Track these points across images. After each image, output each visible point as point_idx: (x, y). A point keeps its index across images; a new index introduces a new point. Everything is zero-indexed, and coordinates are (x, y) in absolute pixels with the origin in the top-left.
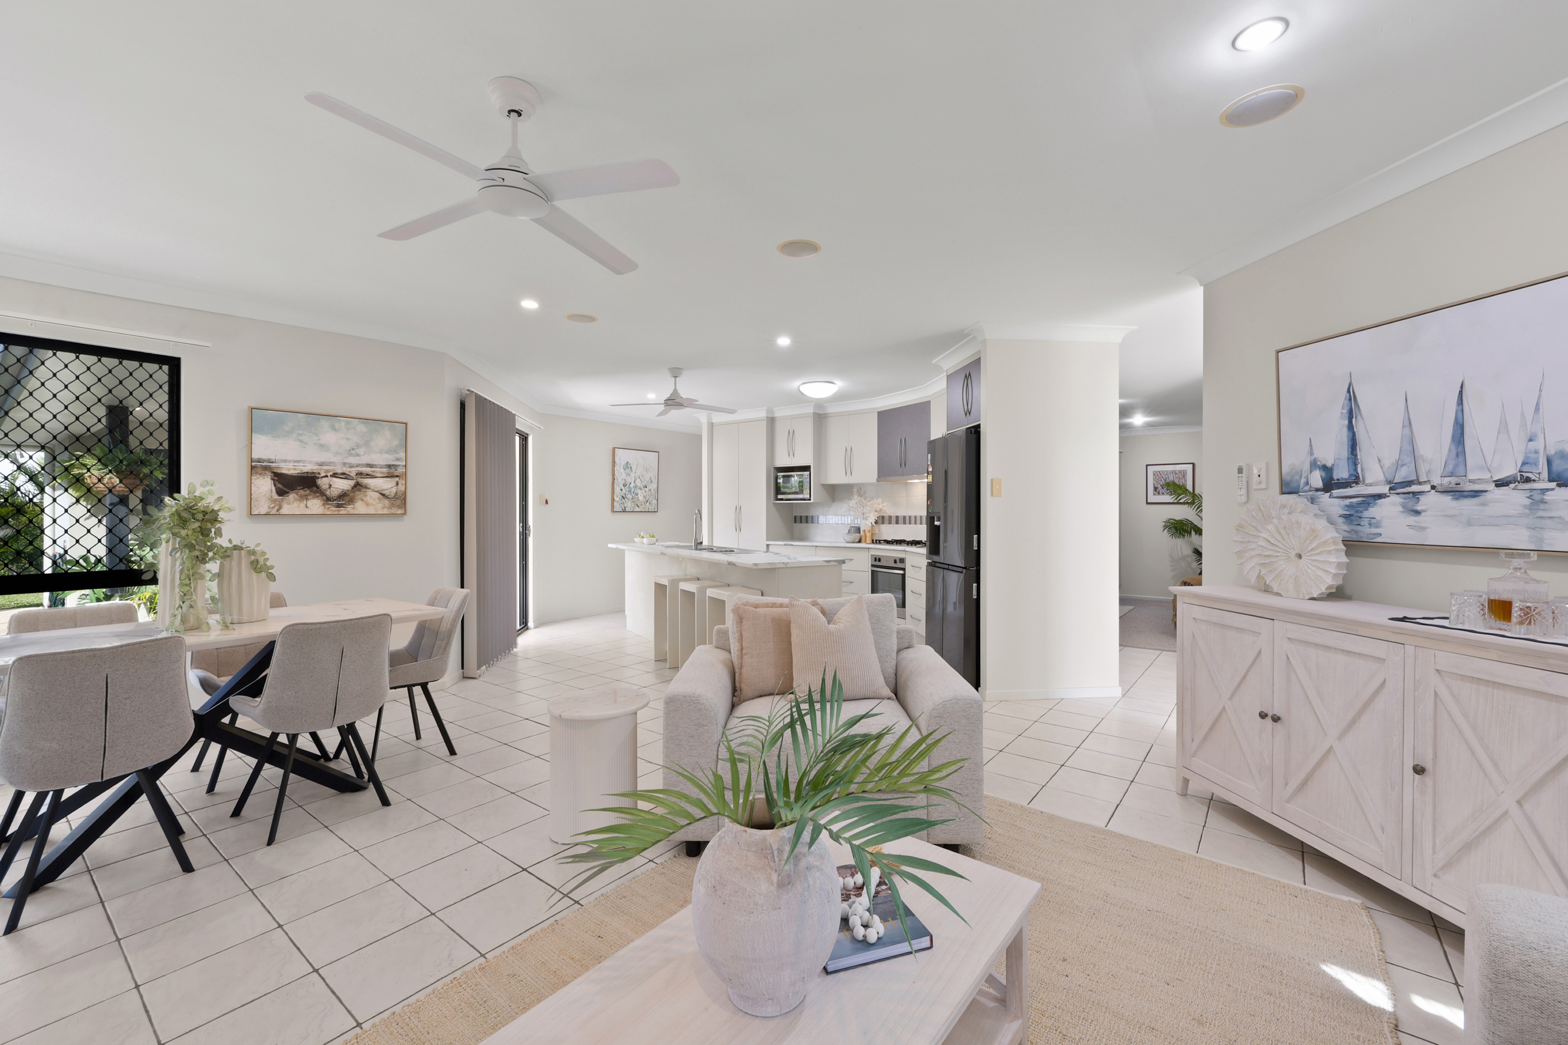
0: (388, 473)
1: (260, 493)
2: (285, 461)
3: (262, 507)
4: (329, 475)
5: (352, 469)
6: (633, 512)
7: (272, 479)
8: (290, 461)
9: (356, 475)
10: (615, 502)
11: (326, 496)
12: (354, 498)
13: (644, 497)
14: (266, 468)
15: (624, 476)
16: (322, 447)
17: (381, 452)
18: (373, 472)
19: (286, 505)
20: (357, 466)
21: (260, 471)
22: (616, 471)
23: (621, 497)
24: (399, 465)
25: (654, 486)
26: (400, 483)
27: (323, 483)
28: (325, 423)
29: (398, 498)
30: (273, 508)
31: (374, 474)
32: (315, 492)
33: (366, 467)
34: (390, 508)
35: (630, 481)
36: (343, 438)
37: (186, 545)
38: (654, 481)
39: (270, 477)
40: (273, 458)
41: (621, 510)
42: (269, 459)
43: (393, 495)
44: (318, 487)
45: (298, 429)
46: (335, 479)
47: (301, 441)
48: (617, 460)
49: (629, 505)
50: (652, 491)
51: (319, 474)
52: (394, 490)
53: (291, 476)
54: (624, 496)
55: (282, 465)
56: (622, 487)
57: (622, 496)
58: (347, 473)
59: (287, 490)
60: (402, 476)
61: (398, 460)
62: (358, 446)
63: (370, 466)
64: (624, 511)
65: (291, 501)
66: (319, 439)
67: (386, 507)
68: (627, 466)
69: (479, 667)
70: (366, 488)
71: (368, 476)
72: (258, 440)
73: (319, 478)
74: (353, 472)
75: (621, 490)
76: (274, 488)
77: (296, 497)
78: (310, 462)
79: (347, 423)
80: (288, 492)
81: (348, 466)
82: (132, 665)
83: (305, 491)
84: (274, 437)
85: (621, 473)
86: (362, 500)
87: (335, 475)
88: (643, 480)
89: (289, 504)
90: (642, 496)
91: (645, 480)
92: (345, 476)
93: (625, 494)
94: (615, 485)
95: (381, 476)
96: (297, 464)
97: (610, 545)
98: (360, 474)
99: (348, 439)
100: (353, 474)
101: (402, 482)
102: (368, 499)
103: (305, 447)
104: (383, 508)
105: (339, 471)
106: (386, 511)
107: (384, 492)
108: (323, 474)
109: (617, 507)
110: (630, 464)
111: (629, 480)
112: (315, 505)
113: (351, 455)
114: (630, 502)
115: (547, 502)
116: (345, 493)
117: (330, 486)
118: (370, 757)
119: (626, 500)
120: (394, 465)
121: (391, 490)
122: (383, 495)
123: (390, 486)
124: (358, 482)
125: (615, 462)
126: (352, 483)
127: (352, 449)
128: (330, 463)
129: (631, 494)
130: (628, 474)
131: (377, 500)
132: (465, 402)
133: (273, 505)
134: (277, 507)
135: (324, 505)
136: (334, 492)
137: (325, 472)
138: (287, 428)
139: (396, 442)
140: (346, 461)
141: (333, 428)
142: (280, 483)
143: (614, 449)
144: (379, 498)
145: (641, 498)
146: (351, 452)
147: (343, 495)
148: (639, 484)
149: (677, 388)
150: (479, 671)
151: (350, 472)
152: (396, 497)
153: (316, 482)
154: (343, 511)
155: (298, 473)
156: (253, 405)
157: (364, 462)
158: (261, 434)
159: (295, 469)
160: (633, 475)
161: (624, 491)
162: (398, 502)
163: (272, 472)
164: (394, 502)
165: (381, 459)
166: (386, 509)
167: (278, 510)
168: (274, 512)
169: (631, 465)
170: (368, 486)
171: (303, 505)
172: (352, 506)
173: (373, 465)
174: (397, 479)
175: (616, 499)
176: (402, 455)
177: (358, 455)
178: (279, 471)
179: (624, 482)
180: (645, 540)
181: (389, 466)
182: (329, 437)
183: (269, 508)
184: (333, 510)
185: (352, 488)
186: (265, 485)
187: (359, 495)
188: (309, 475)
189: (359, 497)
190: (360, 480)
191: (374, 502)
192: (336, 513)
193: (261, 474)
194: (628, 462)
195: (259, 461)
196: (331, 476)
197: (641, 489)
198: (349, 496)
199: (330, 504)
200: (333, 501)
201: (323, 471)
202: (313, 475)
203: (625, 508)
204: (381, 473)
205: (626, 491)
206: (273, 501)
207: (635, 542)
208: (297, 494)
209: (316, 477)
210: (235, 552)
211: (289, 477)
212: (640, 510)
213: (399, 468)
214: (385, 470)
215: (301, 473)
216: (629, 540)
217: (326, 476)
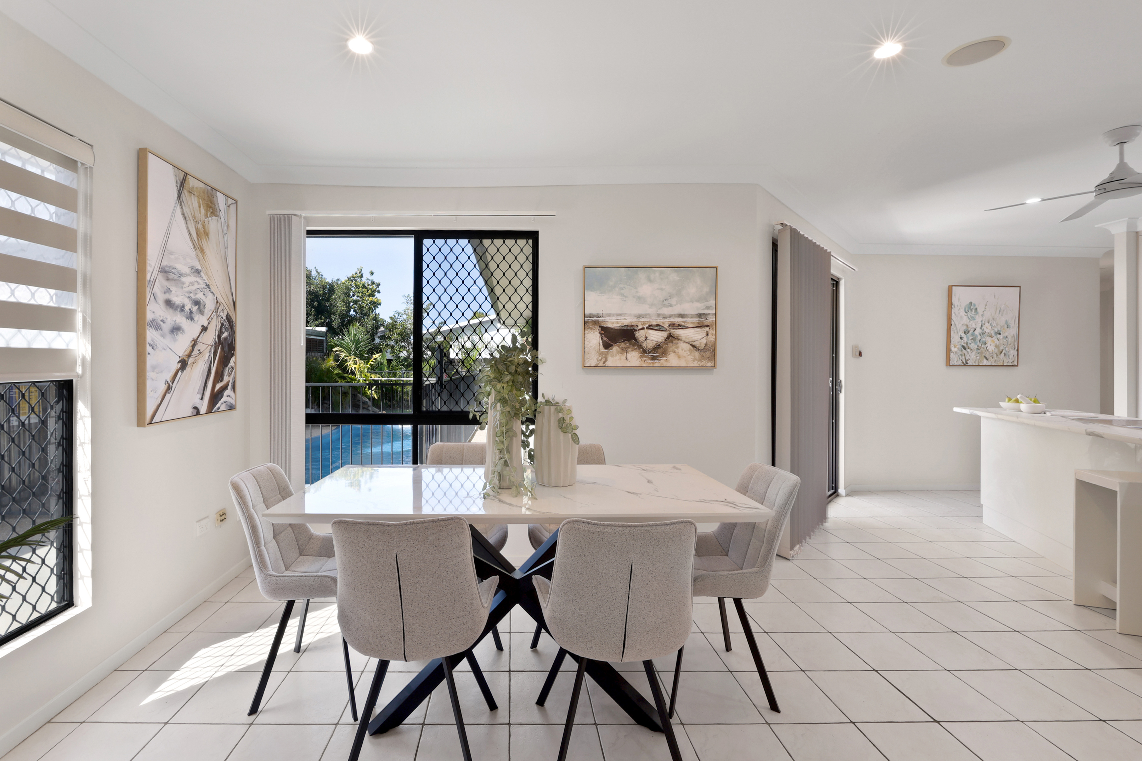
0: (699, 323)
1: (591, 347)
2: (609, 315)
3: (593, 360)
4: (645, 327)
5: (666, 320)
6: (979, 365)
7: (600, 333)
8: (613, 315)
9: (669, 326)
10: (952, 354)
11: (643, 348)
12: (667, 350)
13: (997, 346)
14: (595, 323)
15: (965, 320)
16: (640, 299)
17: (692, 301)
18: (684, 322)
19: (610, 357)
20: (670, 317)
21: (590, 325)
22: (953, 315)
23: (960, 347)
24: (709, 314)
25: (1013, 331)
26: (710, 333)
27: (640, 335)
28: (642, 275)
29: (707, 350)
30: (601, 360)
31: (685, 324)
32: (634, 345)
33: (678, 317)
34: (700, 360)
35: (974, 326)
36: (658, 289)
37: (500, 399)
38: (1012, 326)
39: (598, 331)
40: (600, 312)
41: (960, 363)
42: (598, 314)
43: (703, 346)
44: (636, 340)
45: (621, 283)
46: (650, 331)
47: (622, 295)
48: (955, 300)
49: (972, 357)
50: (1010, 339)
51: (637, 326)
52: (704, 341)
53: (615, 330)
54: (965, 345)
55: (607, 319)
56: (963, 335)
57: (963, 347)
58: (661, 324)
59: (611, 343)
60: (712, 326)
61: (708, 308)
62: (671, 296)
63: (682, 316)
64: (965, 364)
65: (615, 354)
66: (637, 292)
67: (696, 359)
68: (971, 308)
69: (792, 548)
70: (678, 339)
71: (680, 326)
72: (592, 296)
73: (637, 331)
74: (666, 324)
75: (961, 338)
76: (601, 341)
77: (619, 349)
78: (630, 315)
79: (661, 273)
80: (612, 345)
81: (661, 317)
82: (417, 547)
83: (625, 344)
84: (601, 293)
85: (961, 317)
86: (674, 352)
87: (650, 327)
88: (994, 324)
89: (612, 356)
90: (993, 345)
91: (997, 324)
92: (658, 328)
93: (967, 344)
94: (952, 332)
95: (692, 326)
96: (619, 318)
97: (956, 409)
98: (672, 325)
99: (662, 289)
100: (666, 326)
101: (712, 332)
102: (679, 351)
103: (625, 301)
104: (694, 361)
105: (654, 323)
106: (696, 364)
107: (694, 344)
108: (640, 327)
109: (955, 359)
110: (975, 305)
111: (972, 325)
112: (634, 358)
113: (664, 305)
114: (974, 353)
115: (860, 354)
116: (659, 345)
117: (646, 338)
118: (668, 711)
119: (968, 350)
120: (704, 314)
121: (701, 341)
122: (694, 346)
123: (700, 337)
124: (670, 334)
125: (952, 304)
126: (665, 334)
127: (666, 300)
128: (646, 315)
129: (976, 343)
130: (972, 317)
131: (688, 352)
132: (777, 240)
133: (600, 358)
134: (603, 360)
135: (641, 357)
136: (649, 345)
137: (642, 325)
138: (611, 283)
139: (706, 289)
140: (660, 312)
141: (650, 280)
142: (605, 337)
143: (950, 288)
144: (690, 350)
145: (991, 348)
146: (665, 302)
147: (658, 347)
148: (987, 329)
149: (1126, 160)
150: (792, 552)
151: (663, 323)
152: (706, 349)
153: (634, 335)
154: (657, 363)
155: (620, 327)
156: (587, 264)
157: (676, 312)
158: (592, 291)
159: (617, 323)
160: (978, 319)
161: (965, 339)
162: (708, 354)
163: (600, 326)
164: (704, 354)
165: (691, 308)
166: (696, 362)
167: (604, 363)
168: (601, 364)
169: (977, 306)
170: (680, 338)
171: (623, 357)
172: (665, 358)
173: (684, 315)
174: (707, 329)
175: (953, 349)
176: (712, 302)
177: (671, 305)
178: (605, 325)
179: (965, 328)
180: (1023, 407)
181: (700, 315)
182: (646, 290)
183: (598, 360)
184: (649, 362)
185: (666, 340)
186: (595, 338)
187: (671, 347)
188: (629, 328)
189: (671, 349)
190: (672, 331)
191: (685, 354)
192: (651, 366)
193: (591, 329)
194: (971, 303)
195: (590, 316)
196: (647, 328)
197: (991, 336)
198: (662, 348)
199: (646, 357)
200: (649, 353)
201: (640, 323)
202: (632, 328)
203: (967, 361)
204: (692, 323)
205: (968, 339)
206: (601, 354)
207: (1000, 407)
208: (619, 347)
209: (634, 329)
210: (546, 408)
211: (612, 331)
212: (990, 364)
213: (709, 316)
214: (696, 320)
215: (623, 326)
216: (991, 404)
217: (643, 329)
